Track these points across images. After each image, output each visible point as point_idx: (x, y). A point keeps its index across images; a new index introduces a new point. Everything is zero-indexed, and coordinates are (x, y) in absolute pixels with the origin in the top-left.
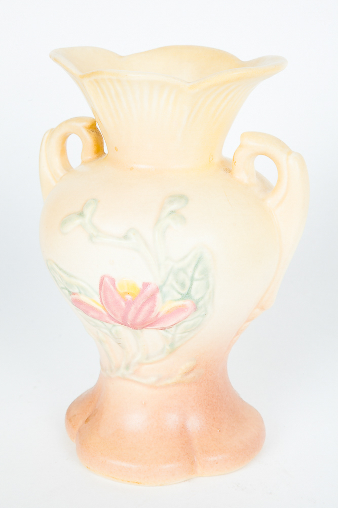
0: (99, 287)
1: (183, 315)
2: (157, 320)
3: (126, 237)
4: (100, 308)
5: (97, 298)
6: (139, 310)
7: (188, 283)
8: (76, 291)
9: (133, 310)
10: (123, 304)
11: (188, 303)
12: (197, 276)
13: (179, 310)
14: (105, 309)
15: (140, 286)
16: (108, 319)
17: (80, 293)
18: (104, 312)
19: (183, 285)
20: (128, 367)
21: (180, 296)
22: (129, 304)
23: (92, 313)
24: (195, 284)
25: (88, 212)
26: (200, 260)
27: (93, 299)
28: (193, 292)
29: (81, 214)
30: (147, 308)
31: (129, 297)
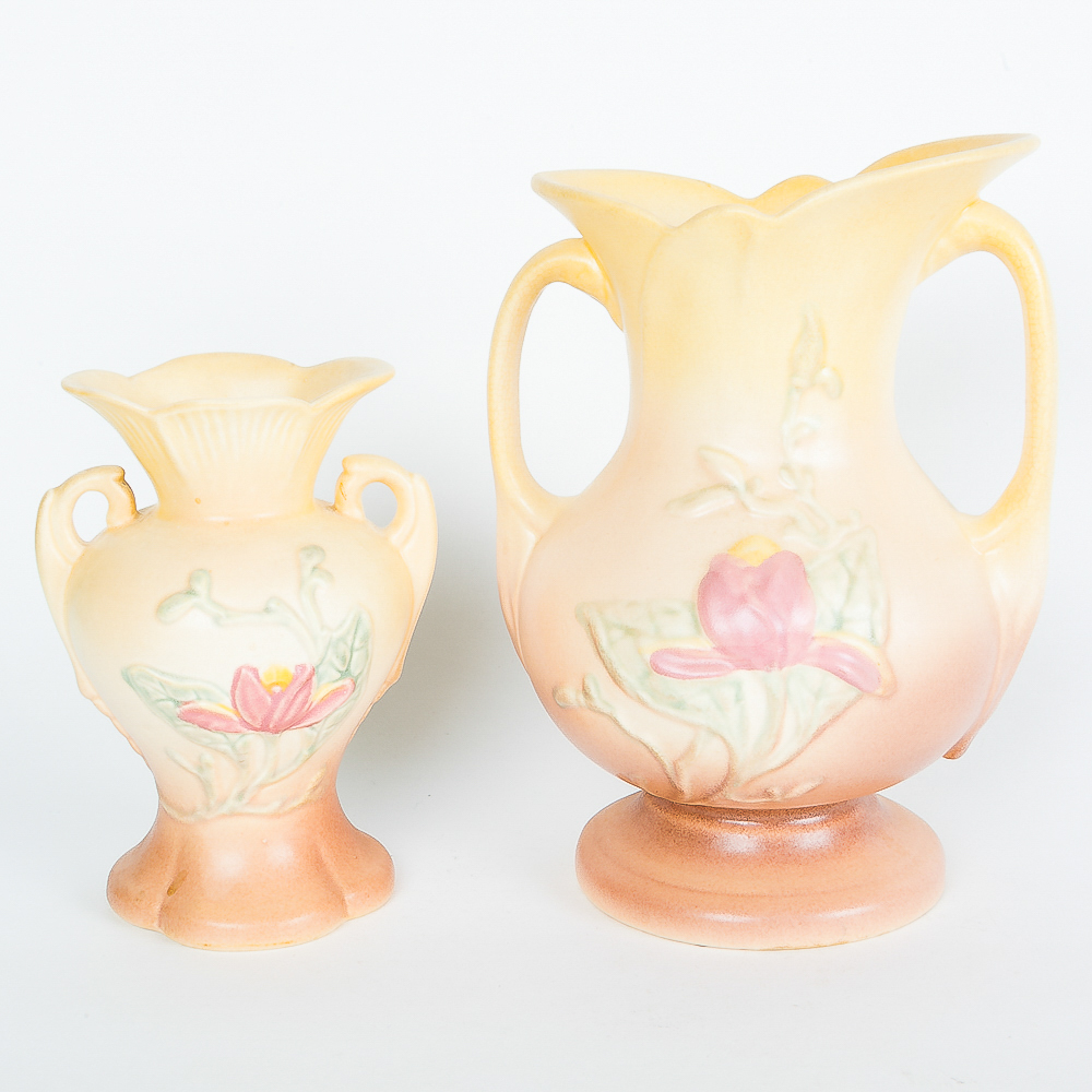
0: (231, 684)
1: (342, 699)
2: (308, 715)
3: (267, 610)
4: (230, 714)
5: (227, 701)
6: (291, 704)
7: (348, 655)
8: (192, 697)
9: (282, 704)
10: (269, 699)
11: (347, 682)
12: (357, 645)
13: (336, 694)
14: (238, 713)
15: (293, 671)
16: (239, 727)
17: (199, 699)
18: (236, 719)
19: (343, 659)
20: (240, 796)
21: (339, 675)
22: (276, 698)
23: (216, 724)
24: (355, 655)
25: (200, 587)
26: (358, 622)
27: (222, 704)
28: (352, 668)
29: (190, 592)
30: (301, 698)
31: (277, 689)
